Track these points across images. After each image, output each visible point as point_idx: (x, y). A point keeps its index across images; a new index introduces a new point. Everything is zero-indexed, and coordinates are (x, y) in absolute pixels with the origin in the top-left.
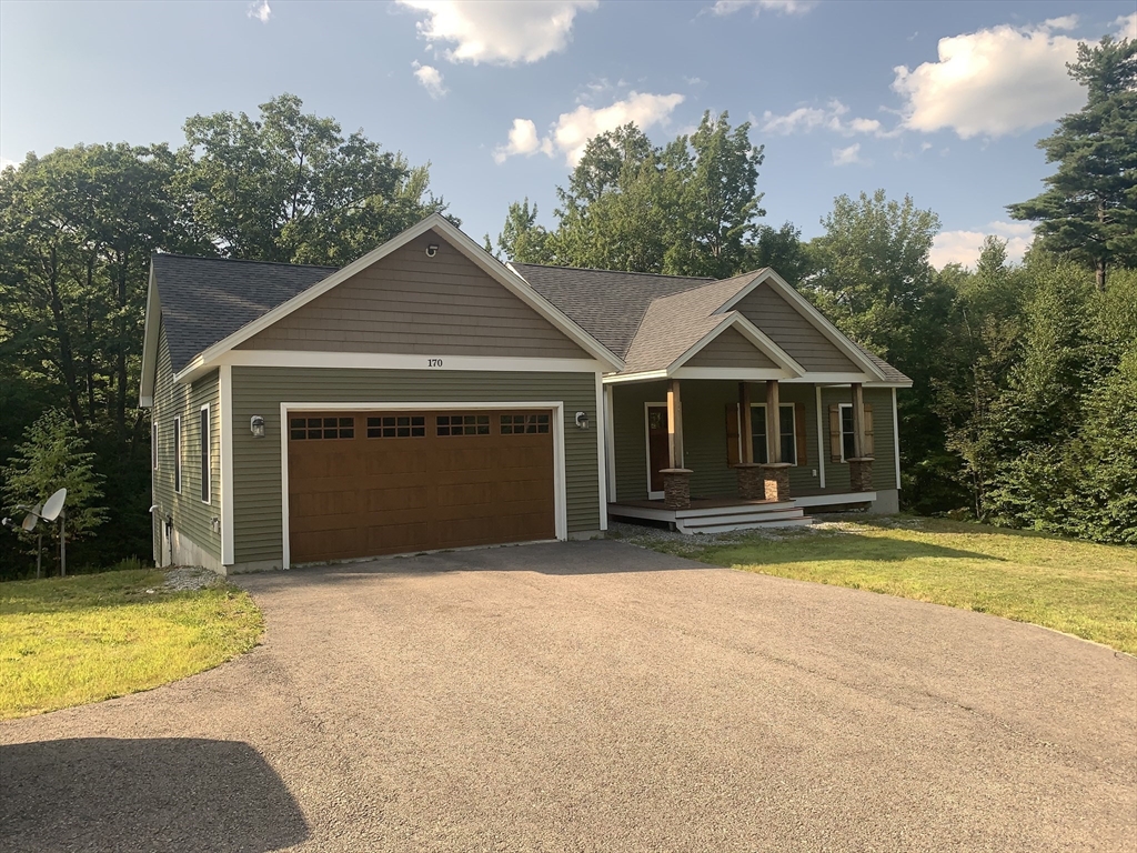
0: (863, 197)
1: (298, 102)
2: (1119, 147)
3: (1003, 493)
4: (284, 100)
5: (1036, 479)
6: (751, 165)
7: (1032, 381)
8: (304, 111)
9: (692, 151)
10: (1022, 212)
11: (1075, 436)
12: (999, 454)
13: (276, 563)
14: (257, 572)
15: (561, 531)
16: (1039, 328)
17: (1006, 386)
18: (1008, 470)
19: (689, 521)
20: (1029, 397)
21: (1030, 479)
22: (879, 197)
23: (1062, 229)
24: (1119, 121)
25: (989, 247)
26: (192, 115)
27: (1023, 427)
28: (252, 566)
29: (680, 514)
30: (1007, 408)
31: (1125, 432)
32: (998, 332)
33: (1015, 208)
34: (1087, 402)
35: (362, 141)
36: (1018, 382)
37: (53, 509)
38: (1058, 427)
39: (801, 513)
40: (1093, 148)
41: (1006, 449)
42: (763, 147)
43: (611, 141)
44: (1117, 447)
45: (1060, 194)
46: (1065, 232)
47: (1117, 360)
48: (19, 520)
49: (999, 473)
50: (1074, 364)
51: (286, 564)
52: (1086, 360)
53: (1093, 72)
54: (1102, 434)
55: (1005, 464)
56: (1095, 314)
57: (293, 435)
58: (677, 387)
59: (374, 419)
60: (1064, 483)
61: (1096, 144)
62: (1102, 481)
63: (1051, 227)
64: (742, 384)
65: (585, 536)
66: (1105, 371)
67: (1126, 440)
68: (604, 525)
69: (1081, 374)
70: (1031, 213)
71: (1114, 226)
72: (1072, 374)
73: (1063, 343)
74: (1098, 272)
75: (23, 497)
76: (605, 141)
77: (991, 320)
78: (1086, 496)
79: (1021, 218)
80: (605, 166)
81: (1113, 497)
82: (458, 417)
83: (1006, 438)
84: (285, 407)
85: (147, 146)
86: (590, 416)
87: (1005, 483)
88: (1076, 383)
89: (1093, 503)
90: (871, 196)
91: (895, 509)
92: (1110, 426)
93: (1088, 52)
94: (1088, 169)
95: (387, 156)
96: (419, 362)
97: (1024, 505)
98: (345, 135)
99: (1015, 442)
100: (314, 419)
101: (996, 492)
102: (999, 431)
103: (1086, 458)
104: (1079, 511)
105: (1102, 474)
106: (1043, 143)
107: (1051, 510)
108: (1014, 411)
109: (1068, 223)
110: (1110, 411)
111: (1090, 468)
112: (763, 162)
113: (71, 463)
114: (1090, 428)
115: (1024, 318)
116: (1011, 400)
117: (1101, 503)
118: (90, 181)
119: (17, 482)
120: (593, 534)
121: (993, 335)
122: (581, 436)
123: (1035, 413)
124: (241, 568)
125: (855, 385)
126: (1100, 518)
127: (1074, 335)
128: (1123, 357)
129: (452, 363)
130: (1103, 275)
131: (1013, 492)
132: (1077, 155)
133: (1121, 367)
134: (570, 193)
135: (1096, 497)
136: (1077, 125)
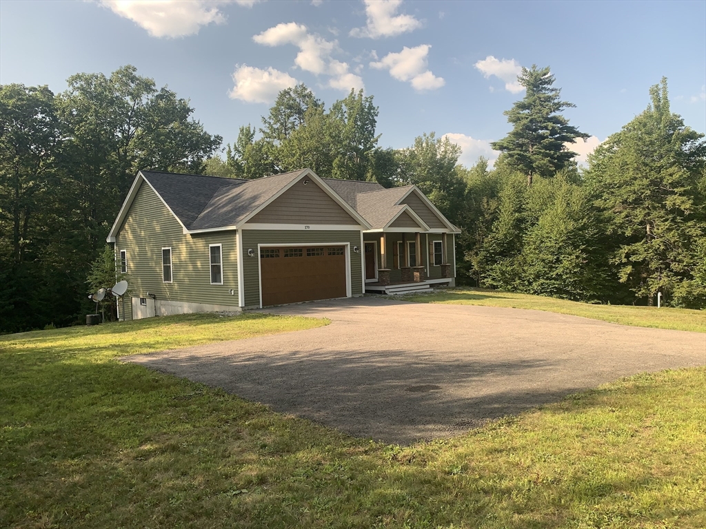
0: (425, 135)
1: (134, 70)
2: (538, 120)
3: (489, 280)
4: (128, 68)
5: (503, 273)
6: (373, 117)
7: (502, 228)
8: (136, 74)
9: (345, 108)
10: (497, 147)
11: (520, 254)
12: (487, 262)
13: (257, 306)
14: (252, 309)
16: (506, 205)
17: (492, 231)
18: (491, 269)
19: (390, 290)
20: (500, 236)
21: (501, 273)
22: (432, 135)
23: (515, 157)
24: (539, 107)
25: (480, 161)
26: (75, 74)
27: (498, 250)
28: (250, 307)
29: (387, 287)
30: (491, 241)
31: (540, 252)
32: (488, 205)
33: (494, 144)
34: (525, 238)
35: (167, 92)
36: (497, 229)
38: (513, 250)
39: (428, 286)
40: (528, 120)
41: (490, 260)
42: (378, 107)
43: (291, 93)
44: (538, 259)
45: (515, 139)
46: (516, 158)
47: (538, 220)
49: (488, 271)
50: (521, 221)
51: (261, 307)
52: (524, 219)
53: (529, 82)
54: (531, 253)
55: (490, 267)
56: (528, 198)
57: (262, 257)
58: (385, 236)
59: (286, 250)
60: (515, 275)
61: (530, 118)
62: (531, 274)
63: (511, 156)
64: (403, 234)
65: (357, 296)
66: (533, 225)
67: (541, 255)
68: (364, 292)
69: (523, 226)
70: (502, 148)
71: (536, 156)
72: (519, 224)
73: (515, 211)
74: (529, 177)
76: (288, 93)
77: (485, 200)
78: (524, 281)
79: (497, 149)
80: (290, 107)
81: (535, 281)
82: (313, 248)
83: (491, 254)
84: (260, 245)
85: (37, 87)
86: (358, 248)
87: (490, 275)
88: (521, 230)
89: (527, 283)
90: (428, 135)
91: (454, 286)
92: (535, 249)
93: (526, 71)
94: (526, 129)
96: (302, 227)
97: (497, 285)
98: (158, 87)
99: (495, 257)
100: (267, 250)
101: (486, 280)
102: (488, 251)
103: (525, 263)
104: (521, 287)
105: (532, 270)
106: (506, 113)
107: (509, 287)
108: (495, 242)
109: (518, 154)
110: (535, 243)
111: (525, 268)
112: (379, 115)
114: (526, 250)
115: (499, 198)
116: (493, 237)
117: (530, 284)
118: (10, 108)
120: (360, 295)
121: (486, 206)
123: (504, 243)
124: (246, 308)
125: (443, 234)
126: (529, 290)
127: (520, 207)
128: (540, 218)
129: (313, 227)
130: (531, 178)
131: (493, 279)
132: (522, 123)
133: (540, 223)
134: (268, 120)
135: (528, 281)
136: (523, 106)
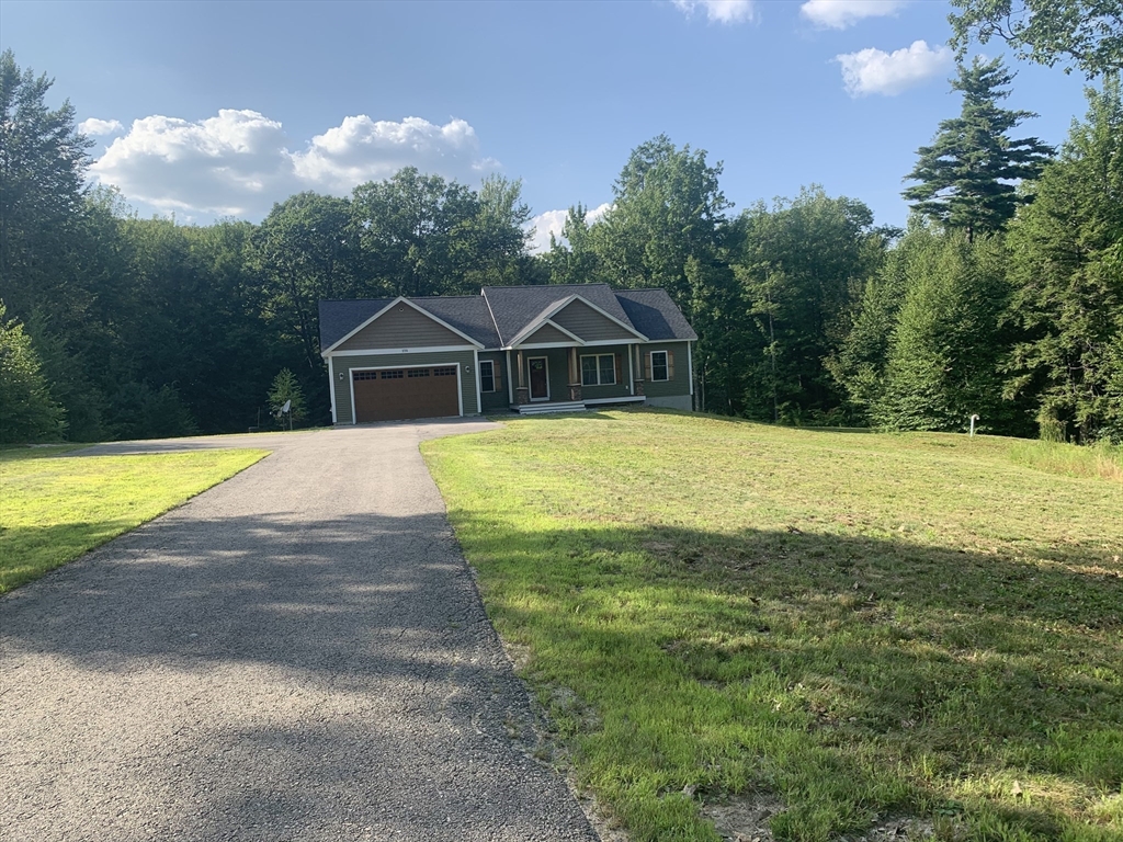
13: (350, 421)
14: (344, 425)
15: (461, 414)
19: (527, 409)
28: (343, 423)
29: (520, 406)
35: (458, 186)
37: (286, 408)
39: (582, 406)
48: (276, 413)
51: (354, 423)
57: (355, 379)
59: (383, 372)
65: (472, 415)
68: (480, 410)
75: (276, 404)
82: (416, 370)
84: (350, 370)
86: (472, 368)
95: (474, 193)
96: (399, 351)
98: (446, 184)
100: (362, 373)
113: (293, 391)
119: (273, 398)
120: (475, 414)
122: (468, 376)
124: (338, 423)
125: (634, 345)
129: (411, 350)
